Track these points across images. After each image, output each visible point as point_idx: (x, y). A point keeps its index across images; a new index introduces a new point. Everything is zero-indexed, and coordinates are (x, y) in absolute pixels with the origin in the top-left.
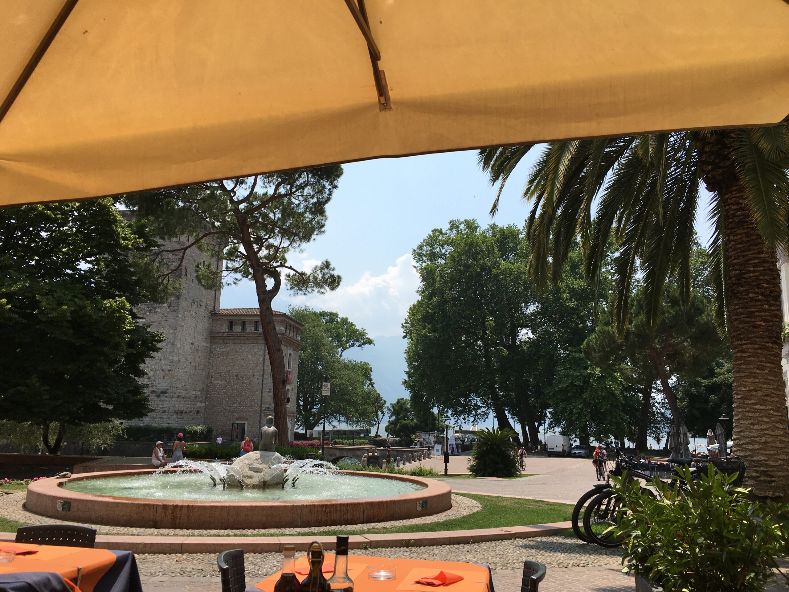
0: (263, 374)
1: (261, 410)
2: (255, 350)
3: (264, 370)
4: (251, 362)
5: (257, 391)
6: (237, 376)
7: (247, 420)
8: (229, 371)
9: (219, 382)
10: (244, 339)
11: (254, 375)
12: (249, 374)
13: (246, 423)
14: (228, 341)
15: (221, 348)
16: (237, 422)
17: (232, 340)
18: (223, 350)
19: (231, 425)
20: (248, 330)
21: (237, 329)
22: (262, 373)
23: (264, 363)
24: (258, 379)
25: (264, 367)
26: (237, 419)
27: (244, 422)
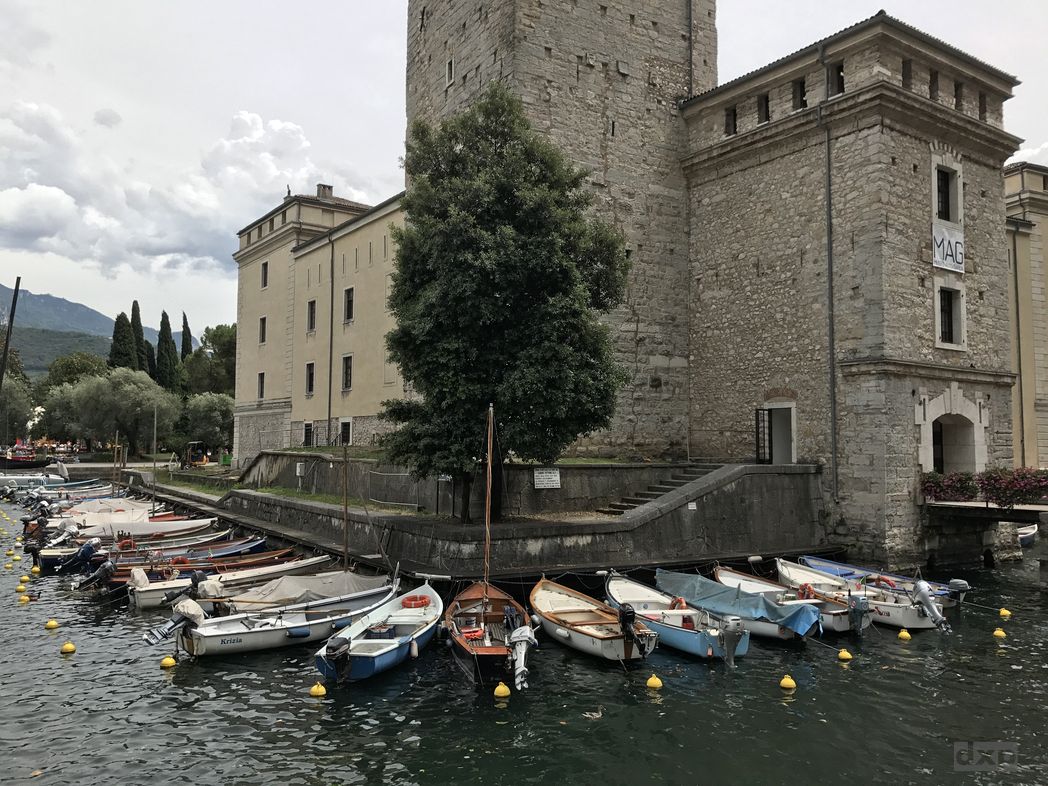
0: (830, 242)
1: (832, 359)
2: (801, 173)
3: (830, 225)
4: (792, 211)
5: (815, 300)
6: (757, 266)
7: (793, 396)
8: (735, 258)
9: (716, 294)
10: (768, 148)
11: (803, 253)
12: (789, 251)
13: (792, 405)
14: (727, 170)
15: (711, 195)
16: (767, 406)
17: (737, 161)
18: (717, 199)
19: (752, 416)
20: (776, 117)
21: (749, 123)
22: (825, 240)
23: (830, 205)
24: (815, 262)
25: (830, 217)
26: (768, 397)
27: (786, 405)
